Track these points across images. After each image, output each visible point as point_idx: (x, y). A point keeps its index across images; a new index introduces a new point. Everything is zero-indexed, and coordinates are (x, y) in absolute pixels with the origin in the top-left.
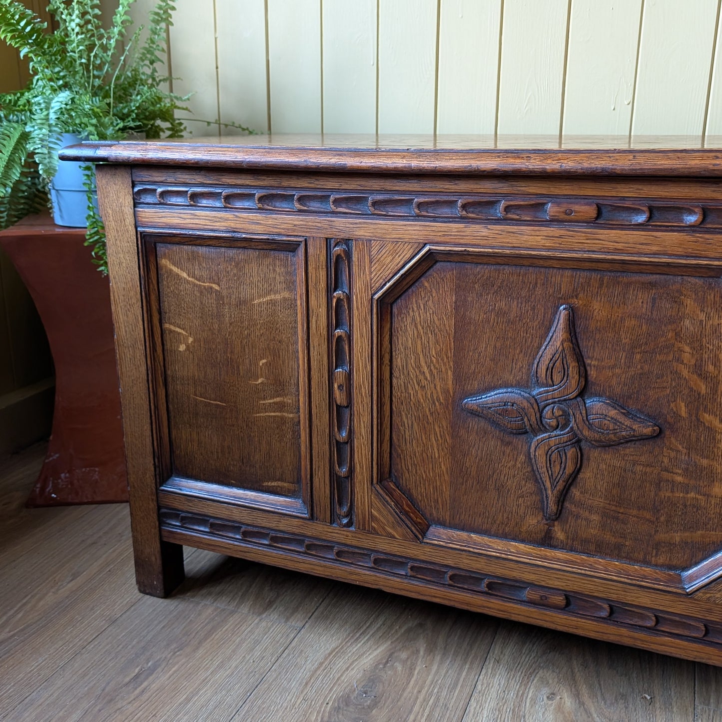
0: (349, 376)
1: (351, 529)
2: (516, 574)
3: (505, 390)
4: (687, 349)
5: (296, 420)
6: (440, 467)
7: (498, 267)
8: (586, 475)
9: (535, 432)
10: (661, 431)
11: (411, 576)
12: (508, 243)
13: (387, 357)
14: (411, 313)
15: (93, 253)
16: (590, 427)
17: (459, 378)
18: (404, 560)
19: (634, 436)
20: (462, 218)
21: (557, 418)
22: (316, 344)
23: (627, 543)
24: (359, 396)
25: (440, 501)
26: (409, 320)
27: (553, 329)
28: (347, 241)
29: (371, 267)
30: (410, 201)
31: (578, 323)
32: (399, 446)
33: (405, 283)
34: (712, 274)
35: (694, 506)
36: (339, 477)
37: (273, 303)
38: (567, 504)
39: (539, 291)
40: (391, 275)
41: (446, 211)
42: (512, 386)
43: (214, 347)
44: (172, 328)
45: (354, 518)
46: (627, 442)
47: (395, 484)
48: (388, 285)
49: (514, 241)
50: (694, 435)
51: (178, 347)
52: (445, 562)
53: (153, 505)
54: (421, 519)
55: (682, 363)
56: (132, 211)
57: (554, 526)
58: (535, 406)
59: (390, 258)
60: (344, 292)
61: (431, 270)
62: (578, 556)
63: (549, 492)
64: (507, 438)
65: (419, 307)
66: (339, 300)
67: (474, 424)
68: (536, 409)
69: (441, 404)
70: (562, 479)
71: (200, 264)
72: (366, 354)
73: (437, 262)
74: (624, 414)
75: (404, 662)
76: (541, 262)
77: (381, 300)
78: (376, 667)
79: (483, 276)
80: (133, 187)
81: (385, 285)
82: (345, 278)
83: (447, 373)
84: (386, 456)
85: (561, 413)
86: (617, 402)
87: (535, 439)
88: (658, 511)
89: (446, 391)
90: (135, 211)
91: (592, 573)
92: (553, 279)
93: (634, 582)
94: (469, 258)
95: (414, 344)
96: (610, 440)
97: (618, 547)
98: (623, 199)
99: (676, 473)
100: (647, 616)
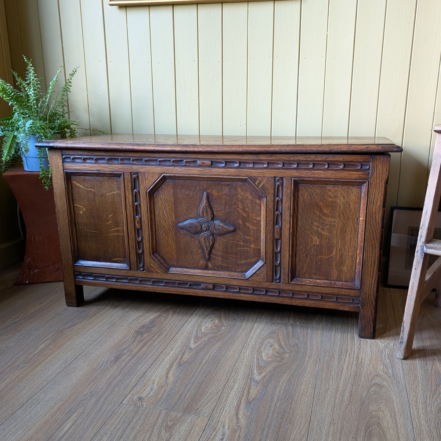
0: (141, 218)
1: (144, 272)
2: (197, 280)
3: (190, 220)
4: (240, 204)
5: (123, 236)
6: (172, 247)
7: (185, 181)
8: (216, 245)
9: (200, 232)
10: (235, 229)
11: (165, 286)
12: (187, 173)
13: (153, 211)
14: (160, 197)
15: (43, 181)
16: (216, 229)
17: (176, 217)
18: (162, 280)
19: (228, 231)
20: (173, 165)
21: (206, 227)
22: (129, 208)
23: (230, 266)
24: (144, 225)
25: (173, 259)
26: (159, 199)
27: (203, 199)
28: (137, 173)
29: (145, 181)
30: (157, 160)
31: (209, 197)
32: (159, 241)
33: (157, 186)
34: (243, 181)
35: (247, 252)
36: (139, 254)
37: (113, 195)
38: (211, 255)
39: (197, 188)
40: (152, 184)
41: (168, 163)
42: (192, 219)
43: (93, 211)
44: (77, 205)
45: (145, 267)
46: (226, 233)
47: (158, 255)
48: (151, 187)
50: (244, 230)
51: (80, 212)
52: (176, 279)
53: (72, 271)
54: (167, 265)
55: (239, 208)
56: (62, 165)
57: (208, 263)
58: (199, 224)
59: (151, 178)
60: (137, 190)
61: (165, 182)
62: (216, 272)
63: (206, 252)
64: (192, 236)
65: (162, 194)
66: (136, 193)
67: (182, 232)
68: (200, 225)
69: (171, 226)
70: (209, 247)
71: (87, 182)
72: (146, 210)
73: (166, 179)
74: (225, 225)
75: (164, 317)
76: (197, 179)
77: (149, 192)
78: (154, 319)
79: (181, 183)
80: (62, 156)
81: (150, 187)
82: (137, 185)
83: (173, 216)
84: (155, 245)
86: (223, 221)
87: (201, 235)
88: (237, 254)
89: (173, 222)
90: (63, 165)
91: (220, 276)
92: (201, 184)
93: (232, 277)
94: (176, 178)
95: (161, 206)
96: (222, 233)
97: (227, 267)
98: (218, 159)
99: (241, 242)
100: (237, 288)
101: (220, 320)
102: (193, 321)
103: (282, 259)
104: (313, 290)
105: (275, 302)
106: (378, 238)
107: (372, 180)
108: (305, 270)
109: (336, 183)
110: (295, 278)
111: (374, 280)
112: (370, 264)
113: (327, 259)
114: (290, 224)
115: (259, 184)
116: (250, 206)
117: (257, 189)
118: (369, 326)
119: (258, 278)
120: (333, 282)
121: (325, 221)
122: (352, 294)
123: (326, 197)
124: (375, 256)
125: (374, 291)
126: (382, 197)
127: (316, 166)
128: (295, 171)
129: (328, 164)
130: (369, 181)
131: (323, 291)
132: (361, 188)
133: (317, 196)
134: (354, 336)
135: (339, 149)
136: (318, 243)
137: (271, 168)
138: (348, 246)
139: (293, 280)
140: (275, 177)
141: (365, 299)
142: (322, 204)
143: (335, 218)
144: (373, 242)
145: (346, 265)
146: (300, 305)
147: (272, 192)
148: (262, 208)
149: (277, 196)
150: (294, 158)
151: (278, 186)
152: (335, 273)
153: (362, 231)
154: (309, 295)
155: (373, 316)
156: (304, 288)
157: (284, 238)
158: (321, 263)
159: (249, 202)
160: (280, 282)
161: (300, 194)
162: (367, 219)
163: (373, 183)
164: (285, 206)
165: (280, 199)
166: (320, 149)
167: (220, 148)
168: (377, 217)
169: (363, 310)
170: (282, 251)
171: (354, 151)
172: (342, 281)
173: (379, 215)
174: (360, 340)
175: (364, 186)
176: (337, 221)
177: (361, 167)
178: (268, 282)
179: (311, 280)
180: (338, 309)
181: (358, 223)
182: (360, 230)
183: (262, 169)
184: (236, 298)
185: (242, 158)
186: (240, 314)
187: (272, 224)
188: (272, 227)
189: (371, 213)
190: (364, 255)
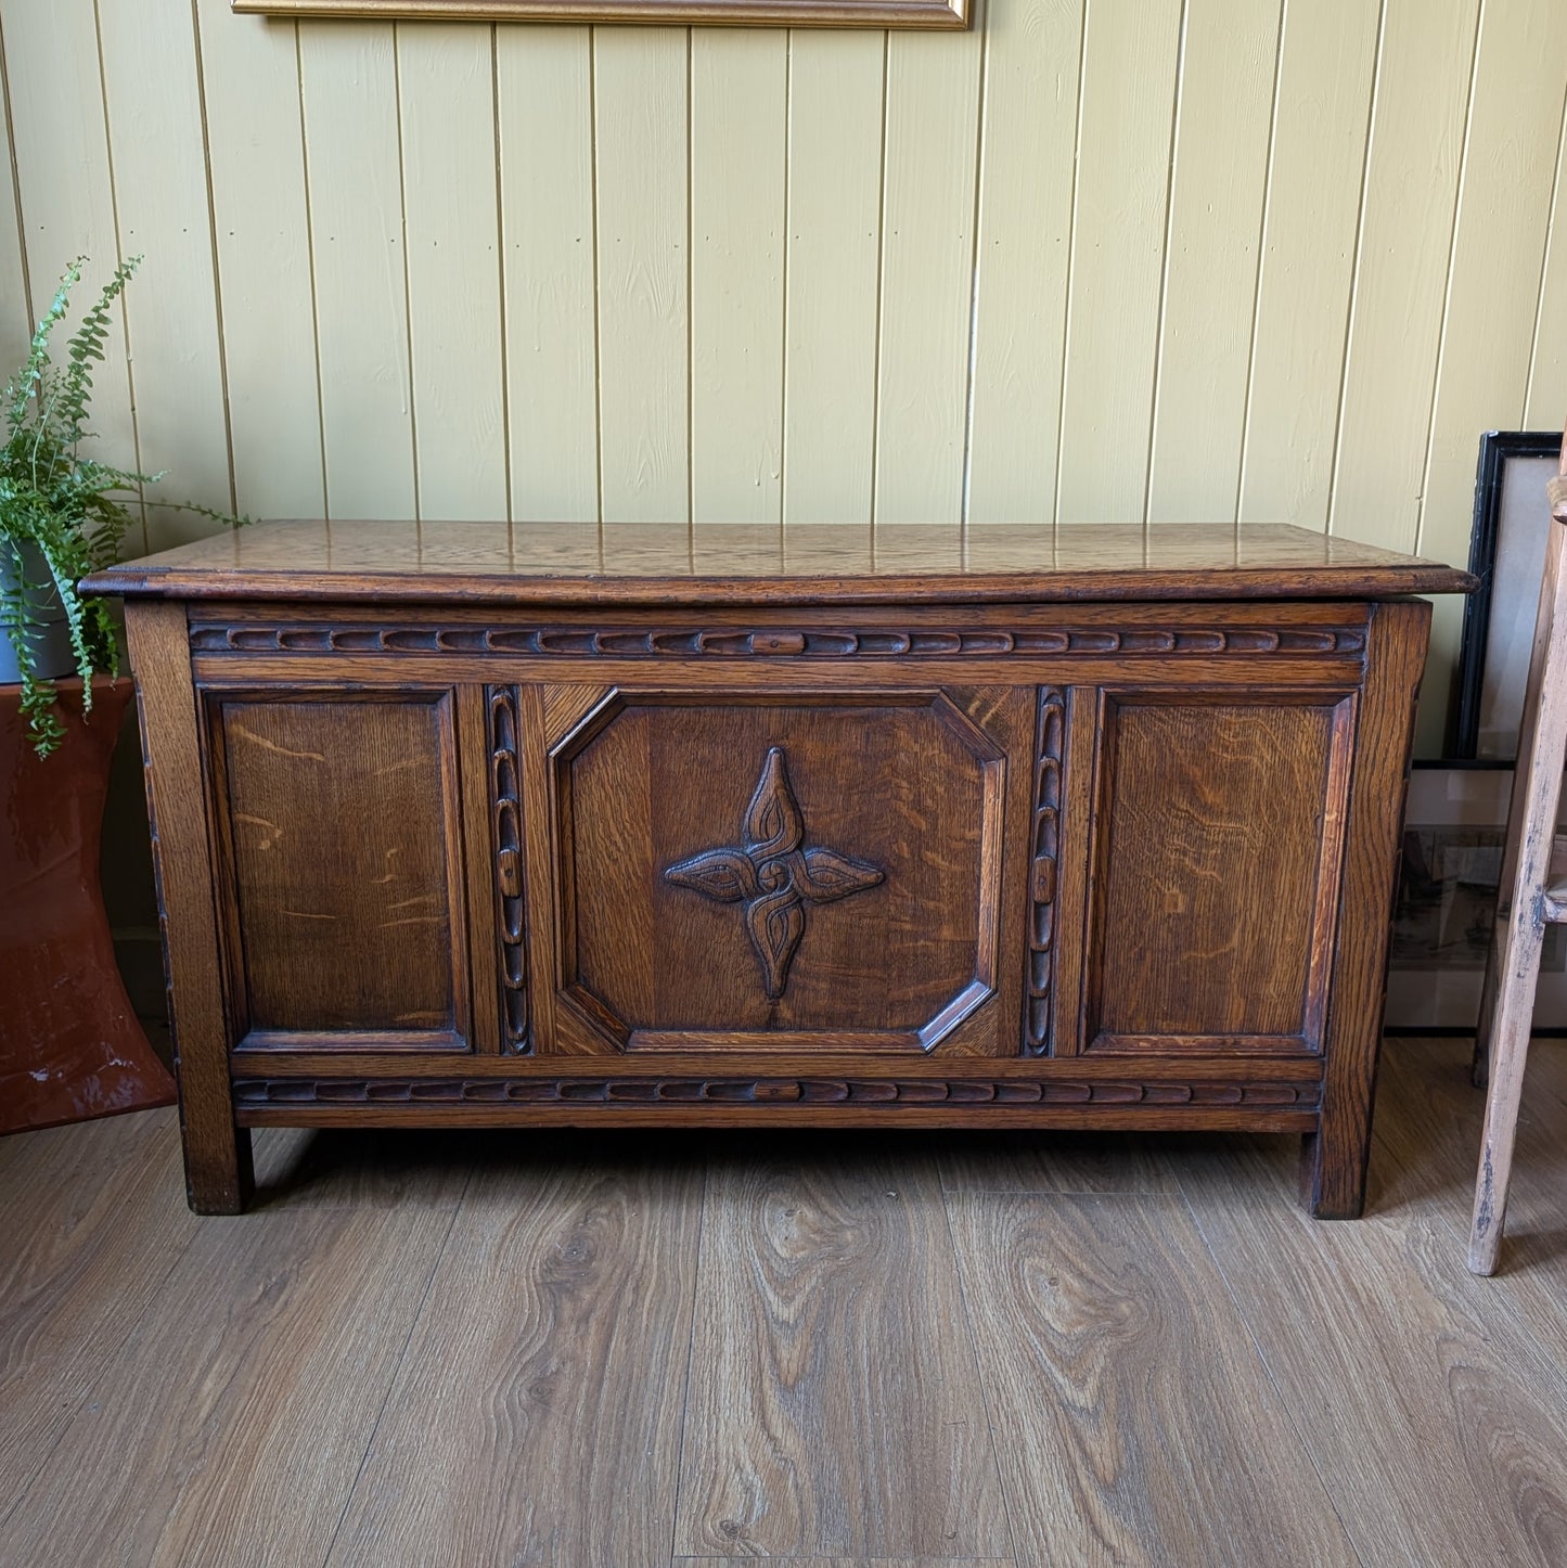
0: (520, 858)
1: (528, 1056)
2: (741, 1070)
3: (714, 852)
4: (904, 784)
5: (444, 925)
6: (641, 956)
7: (699, 709)
8: (811, 938)
9: (752, 898)
10: (885, 878)
11: (611, 1101)
12: (710, 681)
13: (568, 828)
14: (596, 771)
15: (33, 724)
16: (812, 882)
17: (658, 844)
18: (601, 1082)
19: (858, 886)
20: (655, 654)
21: (775, 876)
22: (473, 820)
23: (859, 1009)
24: (535, 880)
25: (642, 999)
26: (594, 780)
27: (764, 776)
28: (510, 687)
29: (544, 718)
30: (590, 637)
31: (790, 767)
32: (588, 938)
33: (588, 734)
34: (923, 703)
35: (925, 955)
36: (509, 991)
37: (406, 772)
38: (791, 976)
39: (746, 733)
40: (571, 726)
41: (636, 648)
42: (722, 847)
43: (316, 838)
44: (249, 819)
45: (533, 1041)
46: (851, 894)
47: (585, 987)
48: (568, 738)
49: (715, 678)
50: (918, 876)
51: (258, 844)
52: (655, 1073)
53: (222, 1078)
54: (620, 1025)
55: (900, 799)
56: (187, 662)
57: (779, 1004)
58: (750, 865)
59: (569, 705)
60: (508, 751)
61: (620, 717)
62: (810, 1035)
63: (772, 964)
64: (720, 909)
65: (605, 763)
66: (502, 761)
67: (680, 897)
68: (751, 868)
69: (638, 878)
70: (785, 946)
71: (292, 728)
72: (543, 827)
73: (626, 707)
74: (846, 863)
75: (608, 1216)
76: (747, 701)
77: (559, 757)
78: (575, 1226)
79: (681, 720)
80: (189, 628)
81: (563, 738)
82: (509, 733)
83: (644, 839)
84: (572, 952)
85: (779, 870)
86: (838, 851)
87: (753, 905)
88: (889, 966)
89: (644, 862)
90: (191, 661)
91: (826, 1050)
92: (761, 719)
93: (871, 1051)
94: (665, 700)
95: (602, 808)
96: (834, 894)
97: (851, 1016)
98: (832, 628)
99: (905, 921)
100: (888, 1088)
101: (818, 1207)
102: (723, 1221)
103: (1058, 973)
104: (1163, 1073)
105: (1027, 1126)
106: (1385, 879)
107: (1371, 687)
108: (1134, 1004)
109: (1250, 698)
110: (1101, 1036)
111: (1368, 1021)
112: (1357, 967)
113: (1212, 962)
114: (1089, 849)
115: (981, 711)
116: (940, 790)
117: (974, 729)
118: (1349, 1176)
119: (967, 1047)
120: (1230, 1040)
121: (1209, 833)
122: (1295, 1076)
123: (1213, 750)
124: (1375, 942)
125: (1366, 1058)
126: (1403, 743)
127: (1183, 643)
128: (1114, 663)
129: (1227, 636)
130: (1360, 690)
131: (1198, 1072)
132: (1330, 716)
133: (1181, 747)
134: (1294, 1216)
135: (1273, 585)
136: (1181, 909)
137: (1025, 655)
138: (1283, 913)
139: (1093, 1044)
140: (1038, 687)
141: (1337, 1089)
142: (1199, 774)
143: (1241, 818)
144: (1368, 895)
145: (1274, 979)
146: (1117, 1127)
147: (1028, 737)
148: (989, 794)
149: (1045, 753)
150: (1111, 618)
151: (1051, 716)
152: (1235, 1009)
153: (1334, 858)
154: (1146, 1091)
155: (1360, 1142)
156: (1131, 1067)
157: (1064, 899)
158: (1191, 978)
159: (937, 776)
160: (1045, 1053)
161: (1124, 742)
162: (1352, 818)
163: (1375, 698)
164: (1073, 787)
165: (1054, 764)
166: (1207, 586)
167: (848, 587)
168: (1384, 810)
169: (1331, 1124)
170: (1058, 943)
171: (1323, 591)
172: (1259, 1034)
173: (1390, 802)
174: (1322, 1228)
175: (1341, 709)
176: (1246, 829)
177: (1336, 645)
178: (1004, 1056)
179: (1154, 1038)
180: (1245, 1129)
181: (1319, 834)
182: (1325, 858)
183: (991, 659)
184: (884, 1124)
185: (921, 622)
187: (1025, 851)
188: (1026, 861)
189: (1365, 795)
190: (1339, 940)
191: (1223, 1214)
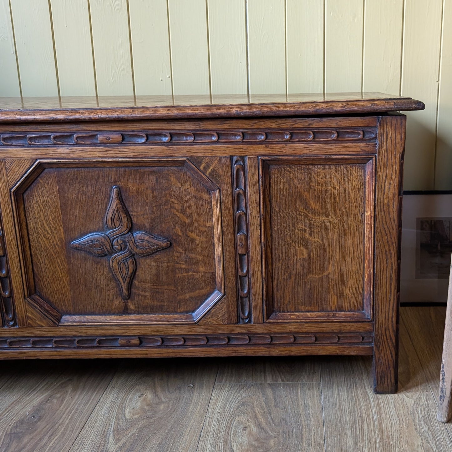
0: (2, 238)
1: (16, 327)
2: (112, 333)
3: (92, 234)
4: (176, 202)
6: (64, 282)
7: (78, 169)
8: (140, 272)
9: (111, 254)
10: (171, 244)
11: (55, 347)
12: (80, 156)
13: (24, 224)
14: (35, 198)
16: (137, 246)
17: (66, 231)
18: (50, 338)
19: (159, 248)
20: (54, 144)
21: (120, 245)
23: (165, 304)
24: (10, 249)
25: (66, 302)
26: (34, 202)
27: (111, 199)
29: (7, 174)
30: (25, 137)
31: (123, 194)
32: (39, 274)
33: (28, 181)
34: (180, 164)
35: (193, 279)
36: (4, 298)
38: (133, 290)
39: (101, 180)
40: (19, 178)
41: (46, 141)
42: (95, 231)
45: (17, 320)
46: (156, 252)
47: (39, 296)
48: (19, 183)
49: (83, 154)
50: (186, 243)
52: (73, 334)
54: (57, 313)
55: (175, 209)
57: (128, 302)
58: (108, 239)
59: (18, 168)
61: (43, 173)
62: (142, 316)
63: (123, 284)
64: (98, 259)
65: (39, 194)
67: (78, 254)
68: (109, 241)
69: (59, 246)
70: (128, 276)
72: (11, 223)
73: (45, 169)
74: (152, 238)
75: (58, 399)
76: (99, 165)
77: (16, 192)
78: (41, 404)
79: (71, 174)
81: (17, 183)
83: (60, 229)
84: (32, 281)
85: (122, 242)
86: (150, 232)
87: (112, 257)
88: (177, 284)
89: (61, 239)
91: (150, 323)
92: (107, 173)
93: (170, 323)
94: (62, 165)
95: (39, 214)
96: (148, 252)
97: (161, 307)
98: (133, 131)
99: (182, 264)
100: (180, 339)
101: (155, 393)
102: (109, 401)
103: (252, 286)
104: (302, 329)
105: (243, 355)
106: (394, 241)
107: (381, 154)
108: (288, 298)
109: (327, 161)
110: (274, 314)
111: (391, 305)
112: (384, 280)
113: (321, 279)
114: (261, 230)
115: (206, 168)
116: (193, 204)
117: (204, 176)
118: (389, 374)
119: (213, 320)
120: (331, 314)
121: (314, 222)
122: (361, 330)
123: (313, 185)
124: (391, 269)
125: (392, 322)
126: (397, 180)
127: (294, 136)
128: (264, 146)
129: (314, 133)
130: (376, 156)
131: (318, 329)
132: (364, 168)
133: (299, 184)
134: (367, 393)
135: (329, 108)
136: (305, 256)
137: (224, 142)
138: (350, 257)
139: (270, 317)
140: (231, 157)
141: (380, 336)
142: (308, 196)
143: (328, 215)
144: (387, 248)
145: (349, 286)
146: (283, 354)
147: (229, 180)
148: (214, 206)
149: (237, 186)
150: (260, 125)
151: (238, 170)
152: (333, 300)
153: (370, 232)
154: (296, 338)
155: (393, 359)
156: (288, 327)
157: (252, 253)
158: (312, 286)
159: (190, 198)
160: (249, 322)
161: (273, 182)
162: (377, 214)
163: (383, 159)
164: (251, 202)
165: (241, 192)
166: (300, 109)
167: (136, 111)
168: (391, 210)
169: (379, 351)
170: (251, 272)
171: (353, 111)
172: (344, 311)
173: (393, 207)
174: (377, 398)
175: (368, 165)
176: (331, 220)
177: (364, 136)
178: (231, 324)
179: (298, 314)
180: (341, 354)
181: (363, 222)
182: (367, 232)
183: (208, 144)
184: (179, 355)
185: (174, 127)
186: (187, 378)
187: (232, 231)
188: (233, 235)
189: (382, 204)
190: (375, 269)
191: (336, 392)
